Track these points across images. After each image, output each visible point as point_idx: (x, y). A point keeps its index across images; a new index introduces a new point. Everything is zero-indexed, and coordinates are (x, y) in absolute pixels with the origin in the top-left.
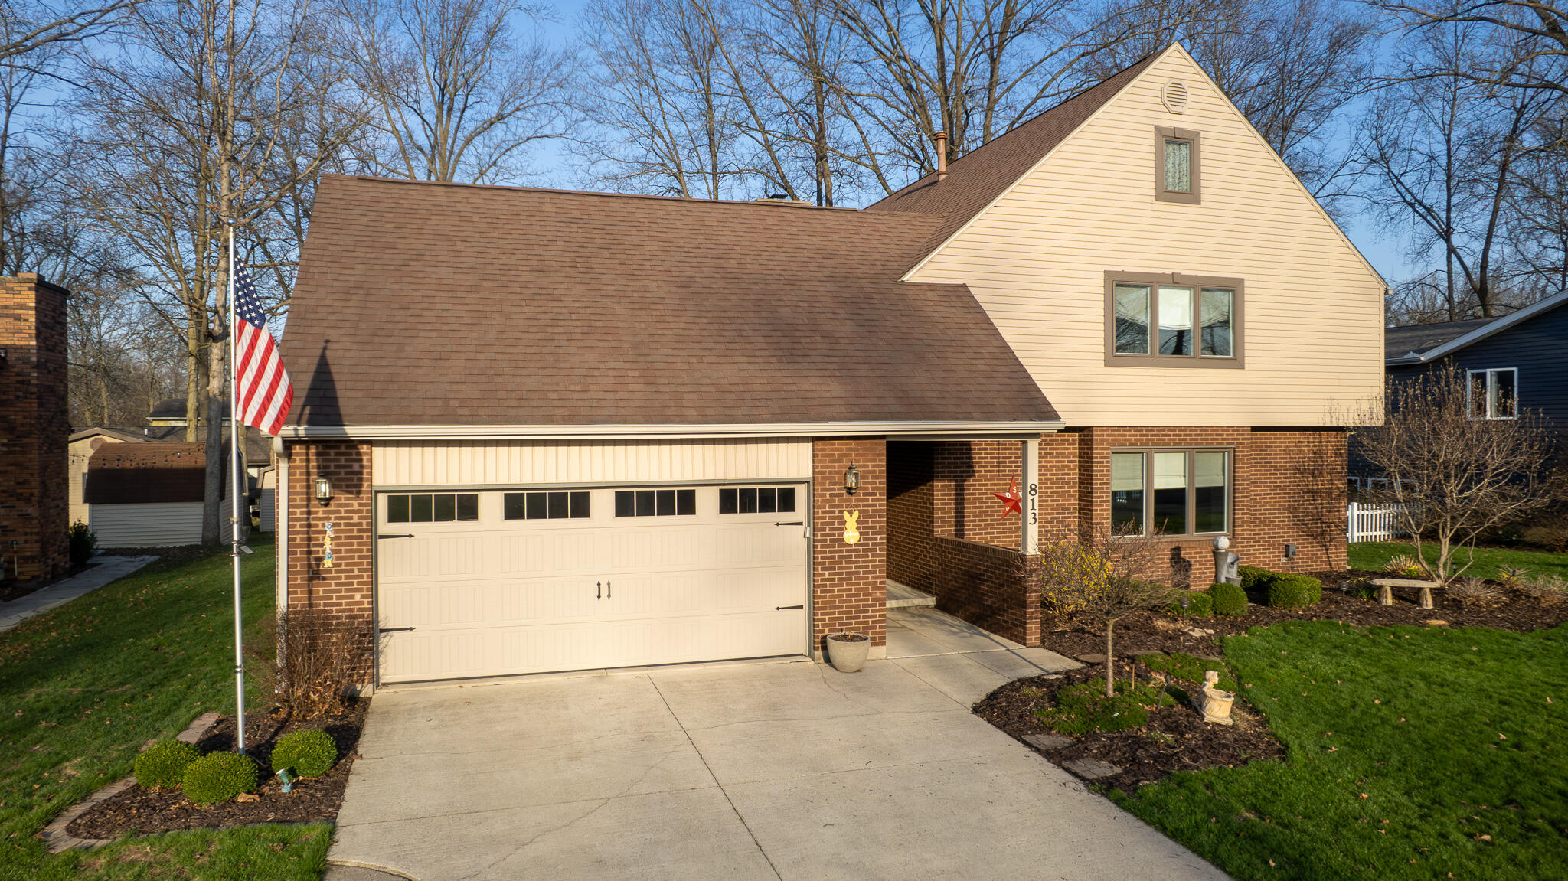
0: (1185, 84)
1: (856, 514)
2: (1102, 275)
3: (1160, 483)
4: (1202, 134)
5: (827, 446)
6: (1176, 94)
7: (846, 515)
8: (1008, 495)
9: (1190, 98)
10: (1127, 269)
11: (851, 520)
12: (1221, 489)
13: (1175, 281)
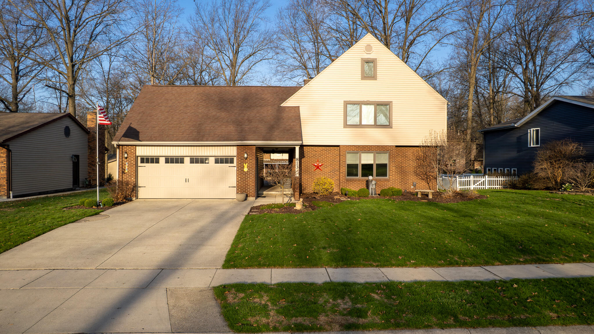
0: (372, 45)
1: (247, 164)
2: (343, 102)
3: (364, 162)
4: (378, 59)
5: (240, 147)
6: (369, 48)
7: (244, 164)
8: (316, 164)
9: (373, 49)
10: (351, 100)
11: (246, 166)
12: (386, 164)
13: (368, 103)
